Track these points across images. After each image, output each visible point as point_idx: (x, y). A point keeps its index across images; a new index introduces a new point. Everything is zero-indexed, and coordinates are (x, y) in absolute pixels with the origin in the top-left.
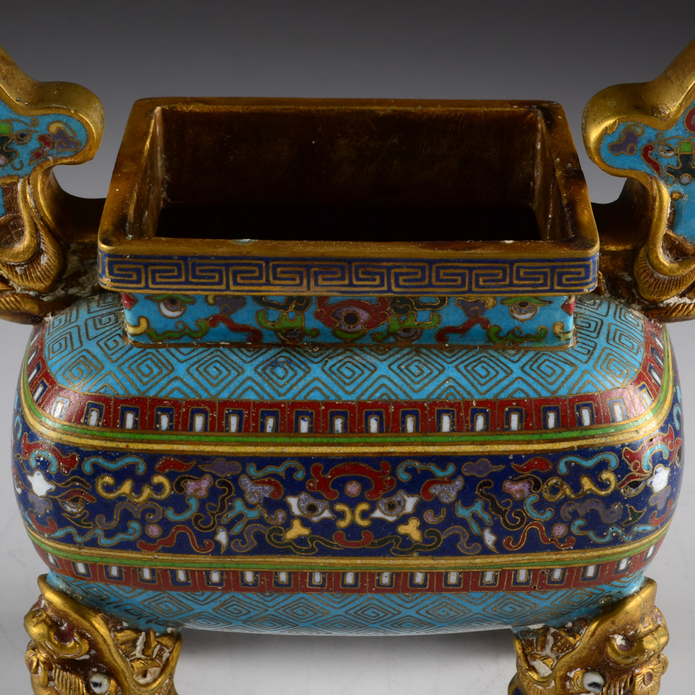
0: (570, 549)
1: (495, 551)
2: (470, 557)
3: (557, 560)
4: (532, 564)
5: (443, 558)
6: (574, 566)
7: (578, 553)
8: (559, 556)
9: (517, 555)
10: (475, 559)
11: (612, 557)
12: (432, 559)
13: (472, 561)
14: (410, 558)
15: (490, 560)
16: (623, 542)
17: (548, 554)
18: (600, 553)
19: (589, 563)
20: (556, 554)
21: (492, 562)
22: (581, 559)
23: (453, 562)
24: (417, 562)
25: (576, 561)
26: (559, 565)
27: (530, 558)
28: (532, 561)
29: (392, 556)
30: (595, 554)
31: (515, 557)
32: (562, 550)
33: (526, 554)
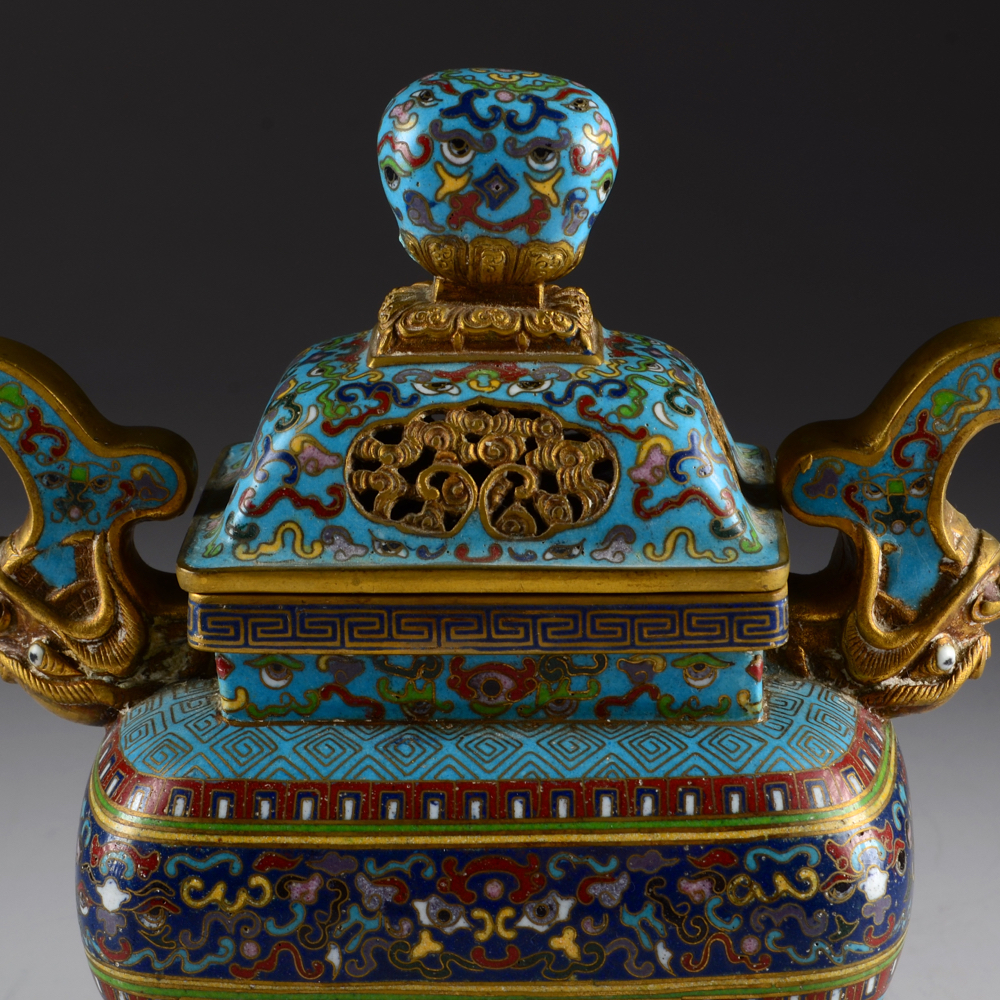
0: (765, 971)
1: (671, 973)
2: (641, 982)
3: (751, 986)
4: (718, 992)
5: (607, 982)
6: (771, 995)
7: (775, 977)
8: (752, 981)
9: (700, 978)
10: (647, 984)
11: (819, 986)
12: (594, 984)
13: (643, 987)
14: (567, 983)
15: (666, 986)
16: (832, 965)
17: (737, 979)
18: (804, 978)
19: (790, 992)
20: (748, 979)
21: (668, 989)
22: (780, 986)
23: (620, 988)
24: (576, 989)
25: (774, 989)
26: (753, 994)
27: (716, 983)
28: (719, 987)
29: (543, 980)
30: (798, 979)
31: (696, 981)
32: (755, 972)
33: (709, 978)
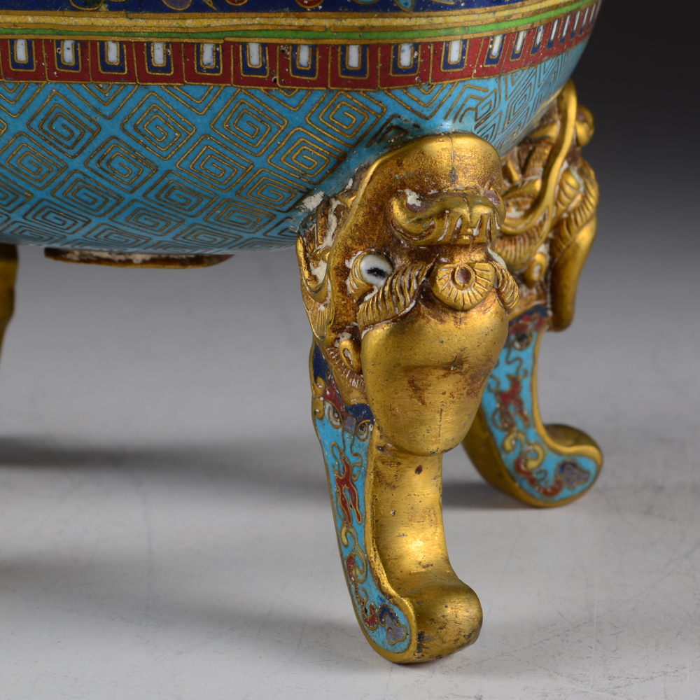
0: (317, 10)
1: (211, 5)
2: (178, 15)
3: (302, 28)
4: (265, 33)
5: (140, 15)
6: (326, 42)
7: (330, 18)
8: (302, 22)
9: (243, 14)
10: (185, 19)
11: (382, 35)
12: (127, 17)
13: (181, 23)
14: (97, 14)
15: (205, 22)
16: (398, 9)
17: (286, 17)
18: (363, 22)
19: (348, 39)
20: (298, 17)
21: (209, 26)
22: (336, 30)
23: (155, 23)
24: (107, 22)
25: (328, 33)
26: (305, 39)
27: (262, 21)
28: (265, 27)
29: (73, 9)
30: (357, 22)
31: (240, 18)
32: (305, 10)
33: (253, 14)
